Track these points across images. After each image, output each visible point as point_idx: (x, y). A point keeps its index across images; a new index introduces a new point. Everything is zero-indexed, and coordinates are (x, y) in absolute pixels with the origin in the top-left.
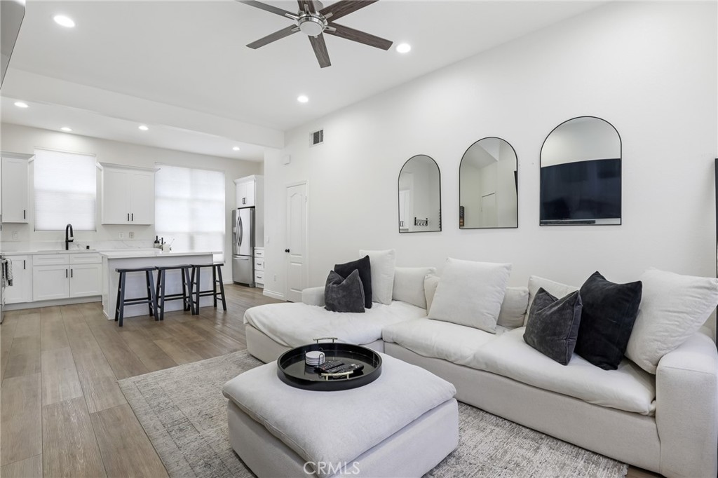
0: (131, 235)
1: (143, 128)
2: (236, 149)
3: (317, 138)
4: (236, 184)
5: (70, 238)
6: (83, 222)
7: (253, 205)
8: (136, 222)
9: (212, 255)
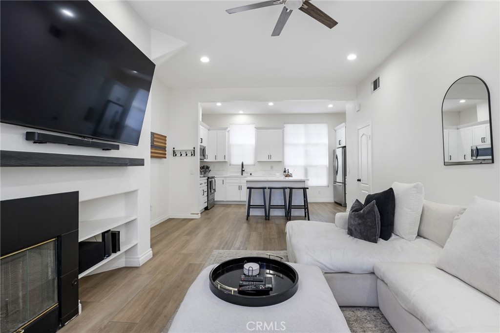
0: (272, 167)
1: (271, 104)
2: (330, 106)
3: (376, 85)
4: (335, 131)
5: (243, 169)
6: (249, 160)
7: (344, 145)
8: (273, 159)
9: (304, 181)
